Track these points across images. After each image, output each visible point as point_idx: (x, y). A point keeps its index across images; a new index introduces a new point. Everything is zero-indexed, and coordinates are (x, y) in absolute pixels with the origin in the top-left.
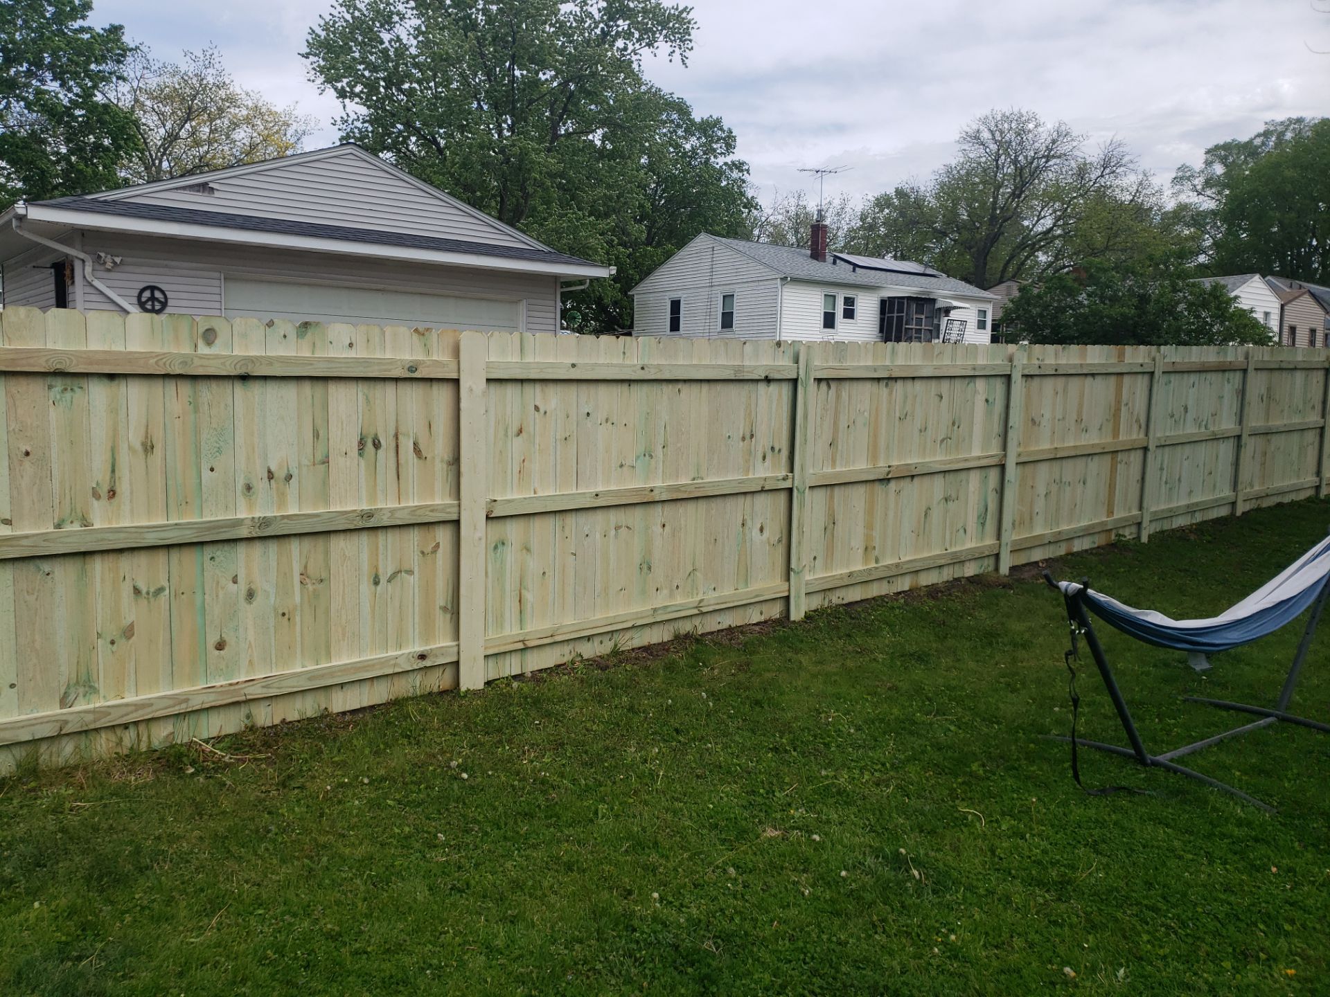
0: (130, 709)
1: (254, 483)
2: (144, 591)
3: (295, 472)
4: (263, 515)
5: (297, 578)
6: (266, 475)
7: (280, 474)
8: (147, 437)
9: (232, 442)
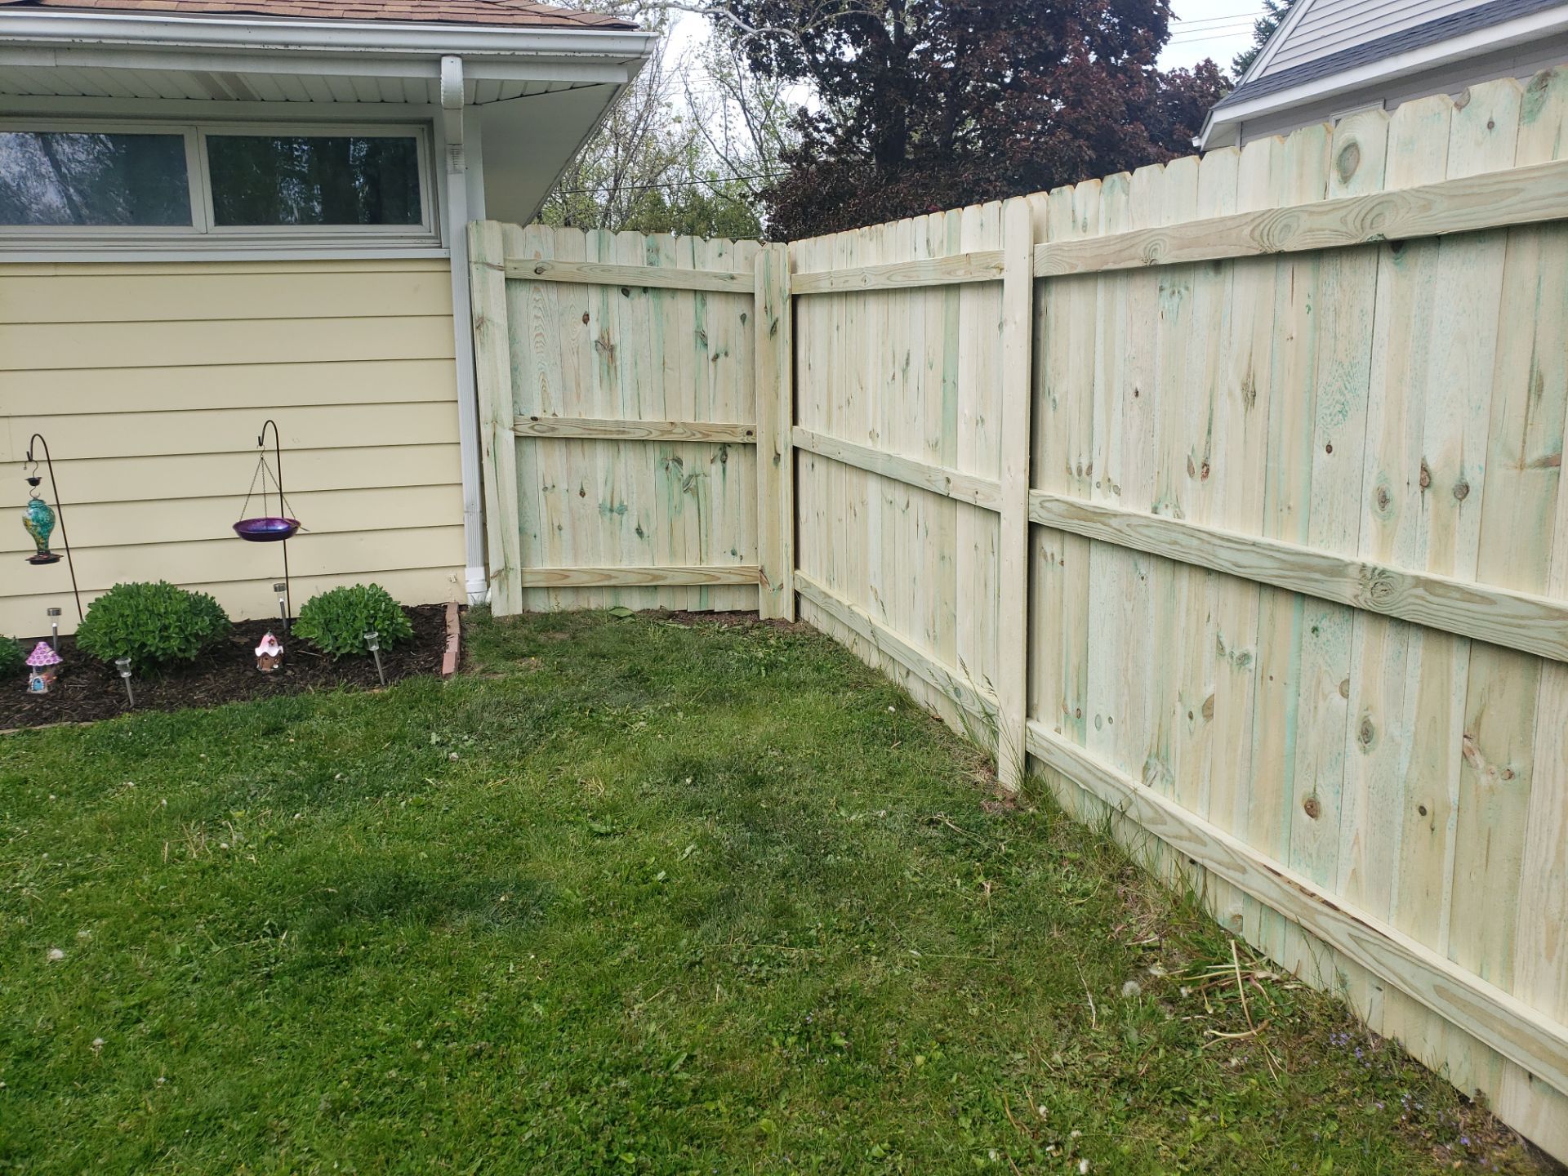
0: (1185, 833)
1: (1394, 492)
2: (1228, 651)
3: (1474, 478)
4: (1381, 566)
5: (1456, 744)
6: (1417, 475)
7: (1445, 479)
8: (1249, 376)
9: (1364, 394)
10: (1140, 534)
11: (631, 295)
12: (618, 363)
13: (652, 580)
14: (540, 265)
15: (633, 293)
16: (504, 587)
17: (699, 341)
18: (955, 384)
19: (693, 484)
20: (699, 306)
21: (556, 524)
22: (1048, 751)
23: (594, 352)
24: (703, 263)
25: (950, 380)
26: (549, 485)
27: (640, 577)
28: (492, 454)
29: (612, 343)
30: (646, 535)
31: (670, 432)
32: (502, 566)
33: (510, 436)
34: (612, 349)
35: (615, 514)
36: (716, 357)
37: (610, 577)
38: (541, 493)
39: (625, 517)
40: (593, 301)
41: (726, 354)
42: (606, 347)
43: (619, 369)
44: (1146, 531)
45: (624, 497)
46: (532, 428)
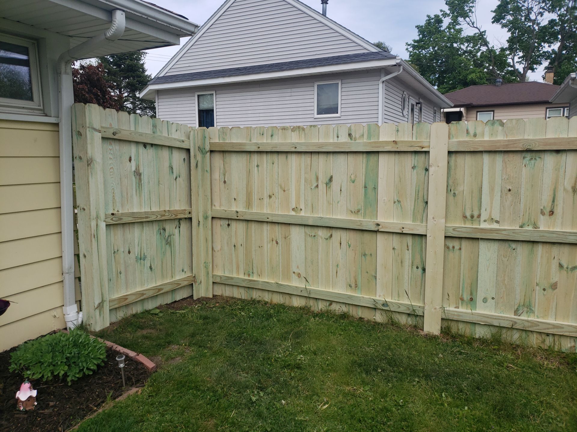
2: (565, 266)
10: (521, 235)
11: (147, 148)
12: (143, 182)
13: (158, 292)
14: (115, 131)
15: (148, 147)
16: (102, 312)
17: (171, 171)
18: (375, 188)
19: (169, 240)
20: (170, 153)
21: (119, 271)
22: (459, 316)
23: (133, 177)
24: (171, 134)
25: (370, 186)
26: (116, 250)
27: (154, 291)
28: (96, 236)
29: (140, 172)
30: (153, 269)
31: (164, 215)
32: (100, 301)
33: (103, 225)
34: (140, 175)
35: (142, 260)
36: (176, 178)
37: (143, 294)
38: (113, 255)
39: (146, 261)
40: (133, 150)
41: (179, 177)
42: (138, 174)
43: (143, 185)
44: (525, 234)
45: (145, 251)
46: (112, 219)
